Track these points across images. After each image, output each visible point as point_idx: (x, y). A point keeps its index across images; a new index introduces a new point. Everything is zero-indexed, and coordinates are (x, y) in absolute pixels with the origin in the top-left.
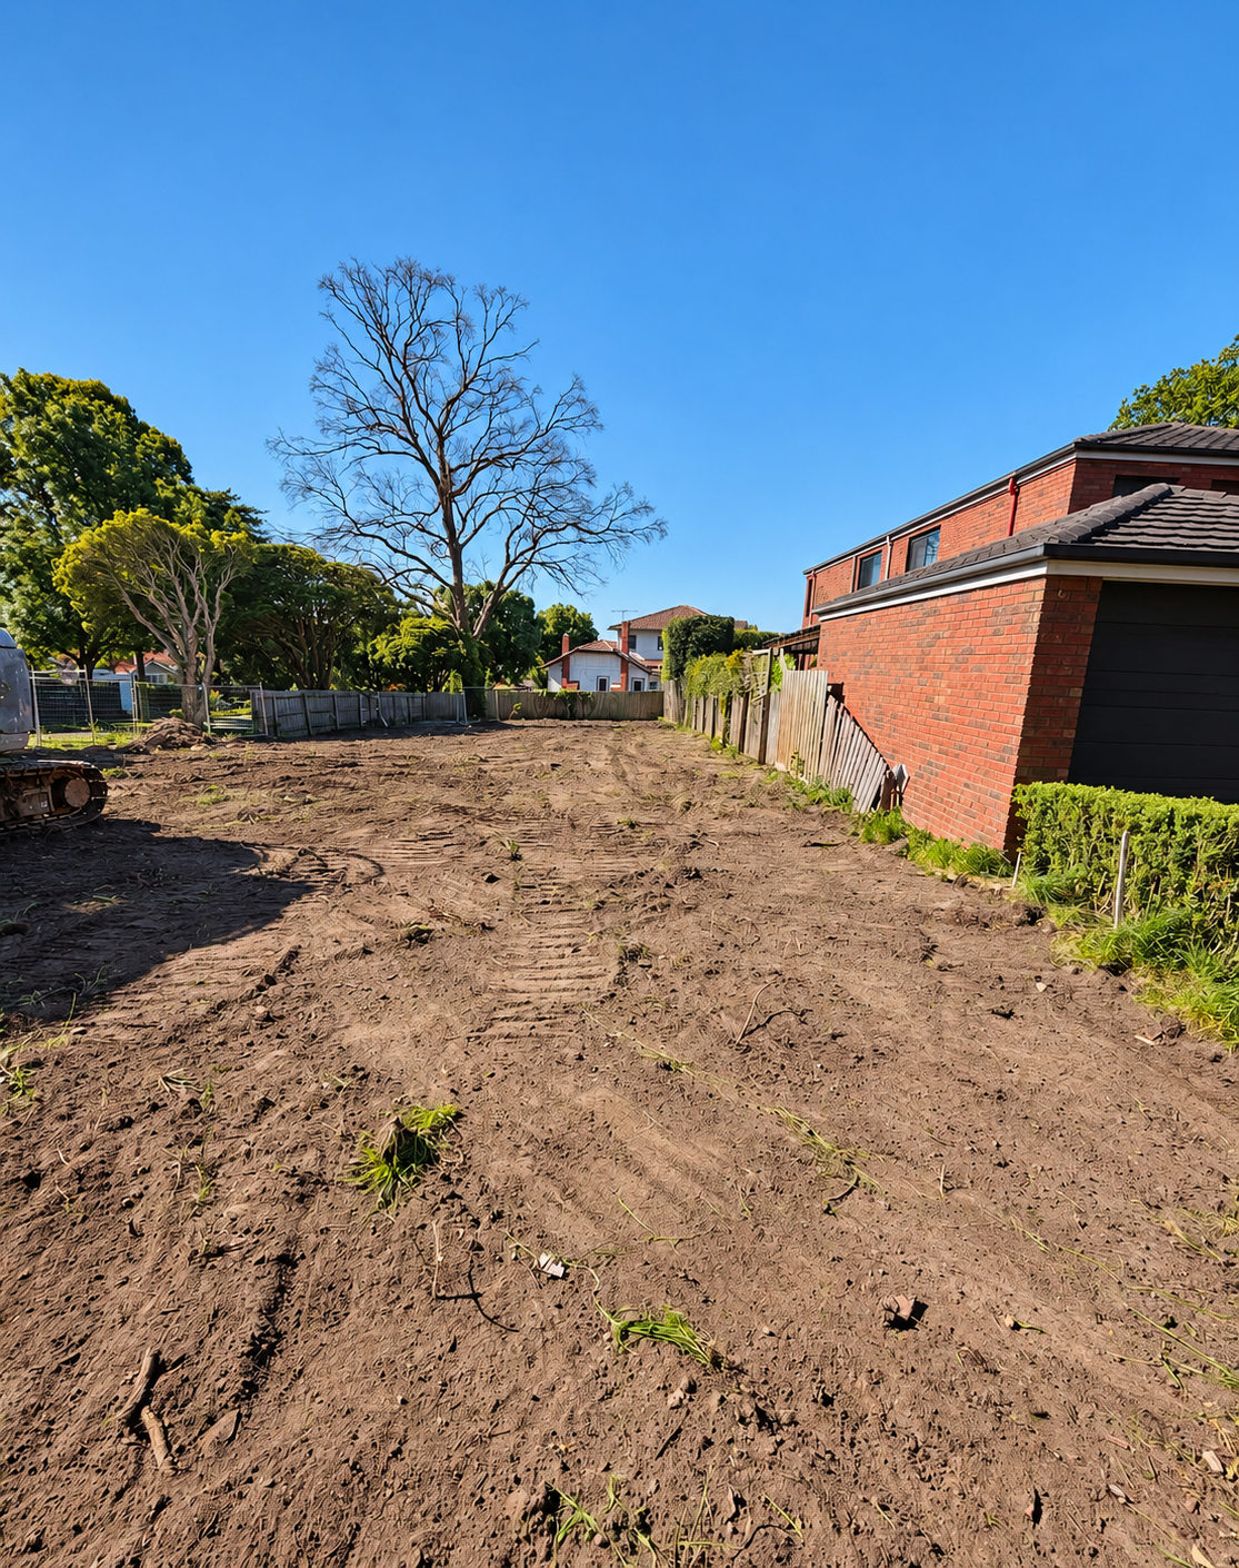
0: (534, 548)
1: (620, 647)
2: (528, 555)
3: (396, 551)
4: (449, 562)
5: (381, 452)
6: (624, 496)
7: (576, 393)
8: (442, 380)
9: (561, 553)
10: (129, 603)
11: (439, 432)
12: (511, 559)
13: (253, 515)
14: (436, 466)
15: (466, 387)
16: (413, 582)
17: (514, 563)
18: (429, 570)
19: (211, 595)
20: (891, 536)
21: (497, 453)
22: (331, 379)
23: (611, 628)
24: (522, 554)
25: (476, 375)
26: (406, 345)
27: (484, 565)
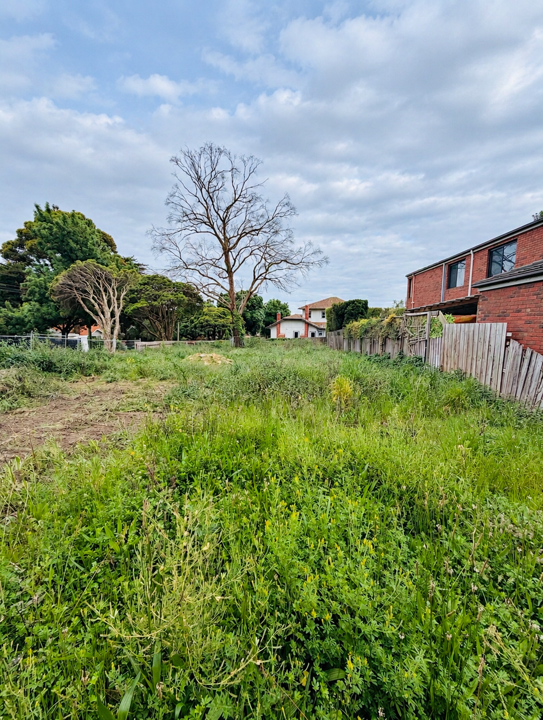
0: (266, 272)
1: (304, 317)
2: (264, 275)
3: (203, 276)
4: (227, 280)
5: (197, 232)
6: (308, 247)
7: (286, 201)
8: (225, 198)
9: (279, 274)
10: (82, 303)
11: (223, 221)
12: (256, 278)
13: (143, 267)
14: (222, 237)
15: (235, 201)
16: (210, 290)
17: (257, 279)
18: (218, 284)
19: (118, 299)
20: (473, 250)
21: (250, 229)
22: (175, 200)
23: (299, 309)
24: (261, 275)
25: (240, 195)
26: (209, 182)
27: (243, 281)
